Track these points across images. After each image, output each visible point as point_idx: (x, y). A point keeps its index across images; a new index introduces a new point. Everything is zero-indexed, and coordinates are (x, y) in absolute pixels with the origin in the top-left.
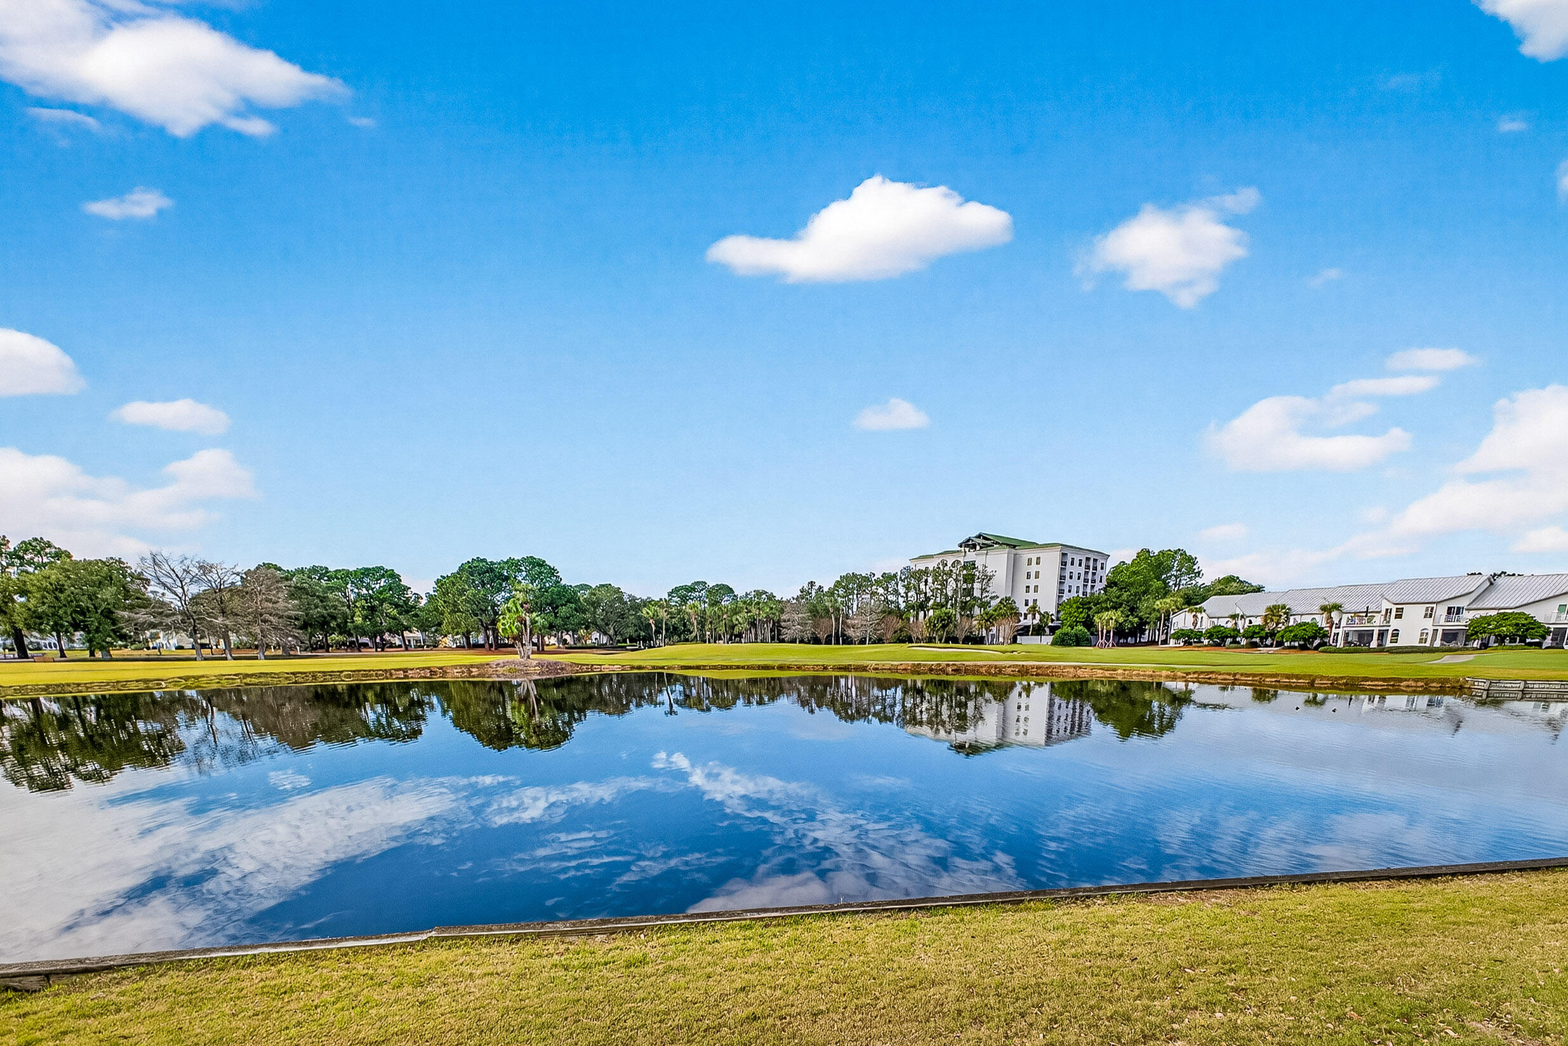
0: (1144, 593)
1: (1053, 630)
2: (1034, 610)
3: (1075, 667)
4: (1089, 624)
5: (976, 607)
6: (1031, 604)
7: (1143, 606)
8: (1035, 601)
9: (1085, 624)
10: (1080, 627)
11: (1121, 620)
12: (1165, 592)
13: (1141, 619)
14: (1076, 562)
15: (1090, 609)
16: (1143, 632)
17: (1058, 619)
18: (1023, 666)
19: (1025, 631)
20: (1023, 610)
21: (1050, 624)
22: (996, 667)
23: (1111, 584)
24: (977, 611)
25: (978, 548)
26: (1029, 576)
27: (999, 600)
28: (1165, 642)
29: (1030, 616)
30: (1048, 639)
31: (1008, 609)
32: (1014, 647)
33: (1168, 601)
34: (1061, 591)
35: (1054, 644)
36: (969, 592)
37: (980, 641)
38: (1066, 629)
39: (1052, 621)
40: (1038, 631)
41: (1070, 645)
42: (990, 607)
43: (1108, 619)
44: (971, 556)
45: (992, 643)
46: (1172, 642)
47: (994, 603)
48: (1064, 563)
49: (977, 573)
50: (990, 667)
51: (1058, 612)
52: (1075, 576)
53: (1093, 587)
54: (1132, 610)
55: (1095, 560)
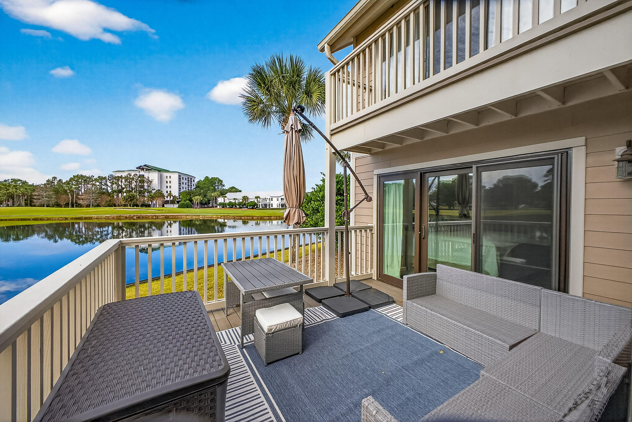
0: (208, 190)
1: (178, 202)
2: (170, 195)
3: (186, 215)
4: (191, 200)
5: (146, 193)
6: (169, 192)
7: (208, 195)
8: (170, 191)
9: (189, 200)
10: (188, 201)
11: (201, 199)
12: (215, 190)
13: (208, 199)
14: (184, 179)
15: (191, 195)
16: (209, 203)
17: (180, 198)
18: (166, 215)
19: (167, 202)
20: (166, 194)
21: (177, 200)
22: (155, 216)
23: (197, 187)
24: (146, 194)
25: (145, 170)
26: (167, 182)
27: (155, 191)
28: (216, 207)
29: (169, 197)
30: (176, 206)
31: (160, 194)
32: (163, 208)
33: (215, 193)
34: (180, 189)
35: (179, 207)
36: (143, 187)
37: (149, 206)
38: (182, 202)
39: (178, 199)
40: (173, 202)
41: (185, 208)
42: (152, 193)
43: (197, 199)
44: (142, 173)
45: (154, 207)
46: (218, 207)
47: (153, 191)
48: (180, 179)
49: (145, 180)
50: (153, 216)
51: (180, 196)
52: (184, 183)
53: (191, 187)
54: (205, 196)
55: (191, 179)
